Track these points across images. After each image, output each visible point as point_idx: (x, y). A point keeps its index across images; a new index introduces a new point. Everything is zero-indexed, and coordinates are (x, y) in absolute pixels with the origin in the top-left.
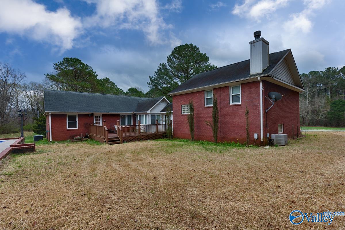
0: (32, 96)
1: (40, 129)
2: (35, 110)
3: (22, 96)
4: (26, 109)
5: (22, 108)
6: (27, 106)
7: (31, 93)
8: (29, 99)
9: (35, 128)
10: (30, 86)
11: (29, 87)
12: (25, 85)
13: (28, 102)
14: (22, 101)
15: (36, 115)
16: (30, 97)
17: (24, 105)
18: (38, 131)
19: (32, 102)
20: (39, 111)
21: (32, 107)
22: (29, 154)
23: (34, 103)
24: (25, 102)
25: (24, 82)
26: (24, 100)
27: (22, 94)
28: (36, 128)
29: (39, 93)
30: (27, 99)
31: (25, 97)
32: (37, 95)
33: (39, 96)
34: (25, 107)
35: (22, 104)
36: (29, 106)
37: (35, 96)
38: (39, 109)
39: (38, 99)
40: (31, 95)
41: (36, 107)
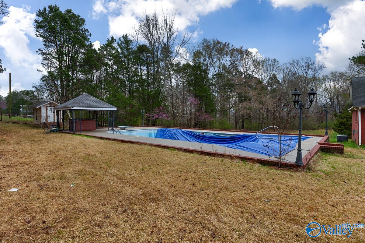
0: (332, 88)
1: (341, 127)
2: (335, 105)
3: (321, 89)
4: (325, 104)
5: (321, 103)
6: (326, 100)
7: (330, 85)
8: (328, 92)
9: (335, 126)
10: (329, 77)
11: (328, 79)
12: (324, 77)
13: (327, 95)
14: (321, 95)
15: (335, 110)
16: (329, 90)
17: (323, 99)
18: (339, 130)
19: (331, 95)
20: (339, 106)
21: (331, 101)
22: (338, 156)
23: (334, 97)
24: (324, 96)
25: (323, 74)
26: (323, 94)
27: (321, 88)
28: (337, 127)
29: (340, 84)
30: (326, 93)
31: (324, 91)
32: (337, 86)
33: (339, 87)
34: (324, 102)
35: (321, 99)
36: (328, 100)
37: (335, 87)
38: (339, 104)
39: (338, 91)
40: (330, 87)
41: (335, 101)
